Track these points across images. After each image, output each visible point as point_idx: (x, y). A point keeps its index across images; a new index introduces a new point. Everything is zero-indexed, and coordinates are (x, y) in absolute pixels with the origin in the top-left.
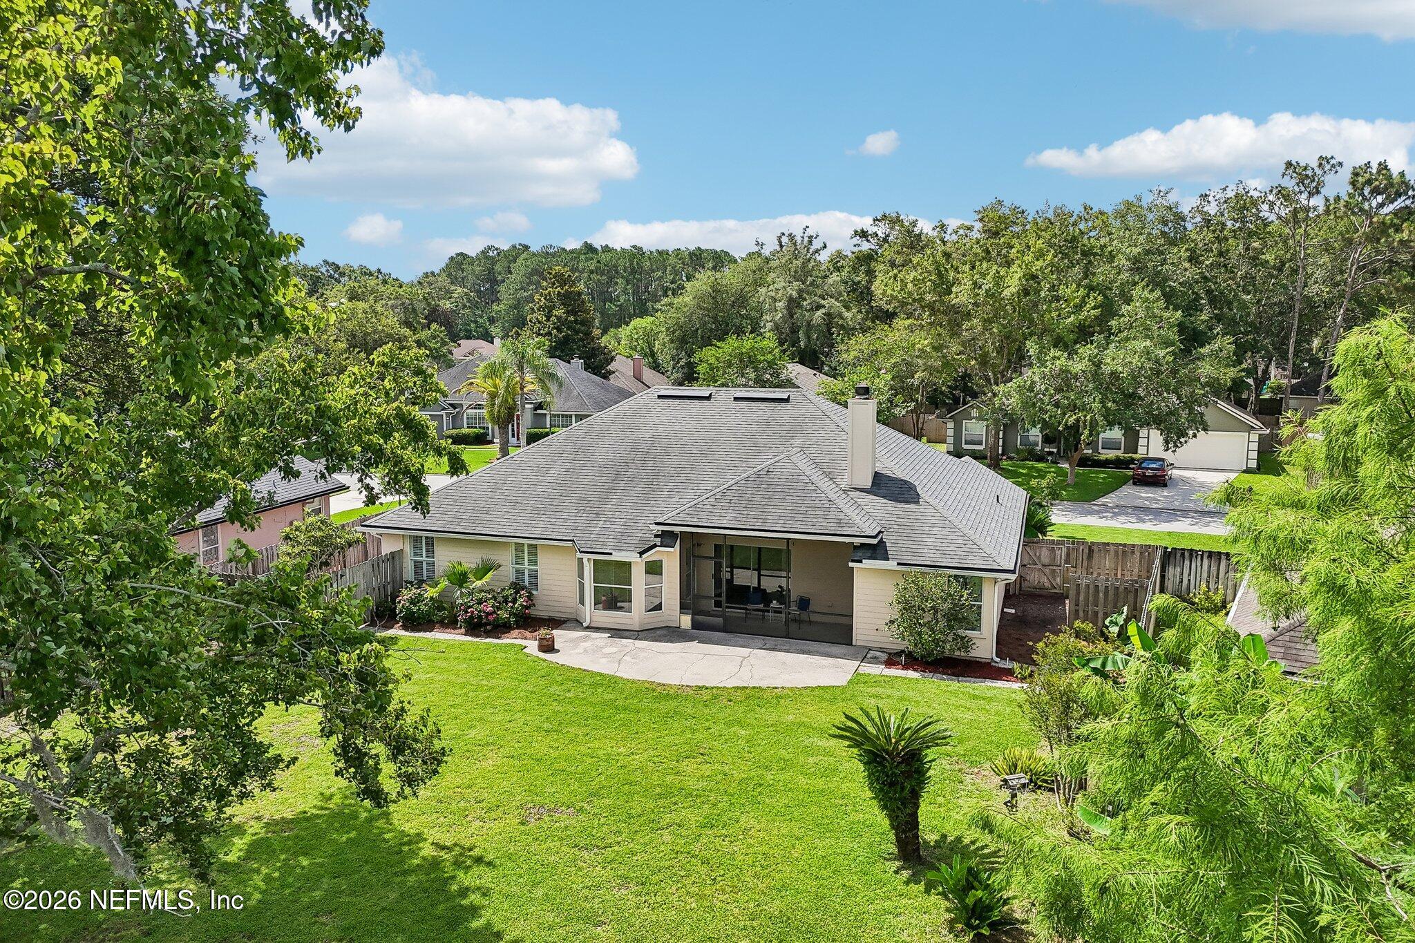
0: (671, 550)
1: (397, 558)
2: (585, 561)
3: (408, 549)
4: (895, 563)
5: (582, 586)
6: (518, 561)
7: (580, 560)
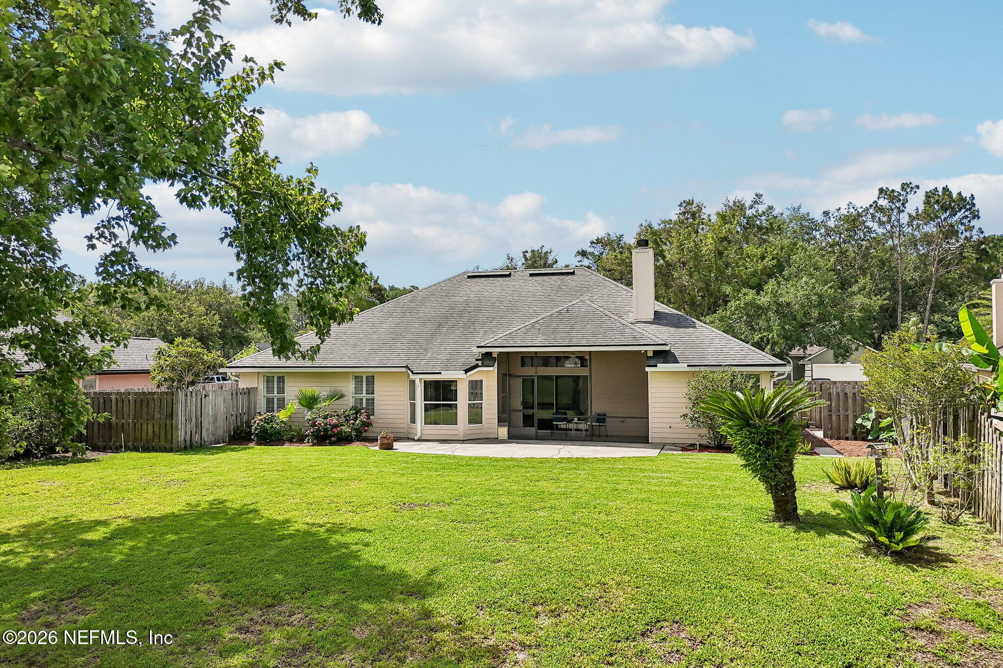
0: (491, 369)
1: (252, 393)
2: (417, 382)
3: (262, 387)
4: (686, 365)
5: (413, 407)
6: (358, 390)
7: (413, 382)
